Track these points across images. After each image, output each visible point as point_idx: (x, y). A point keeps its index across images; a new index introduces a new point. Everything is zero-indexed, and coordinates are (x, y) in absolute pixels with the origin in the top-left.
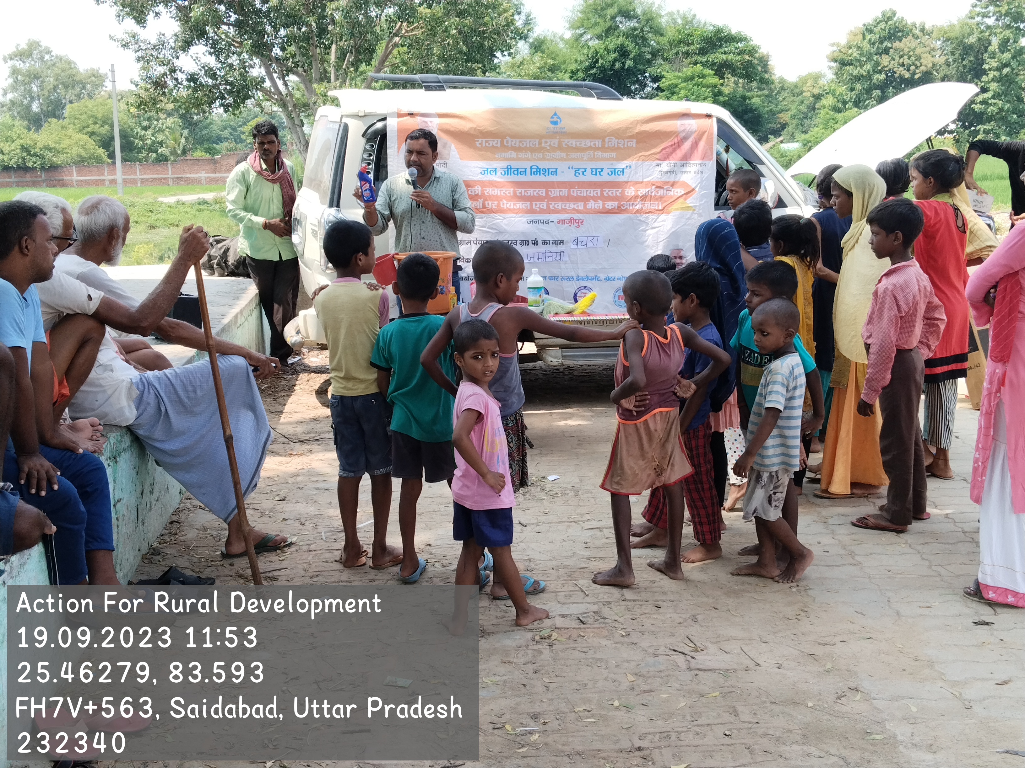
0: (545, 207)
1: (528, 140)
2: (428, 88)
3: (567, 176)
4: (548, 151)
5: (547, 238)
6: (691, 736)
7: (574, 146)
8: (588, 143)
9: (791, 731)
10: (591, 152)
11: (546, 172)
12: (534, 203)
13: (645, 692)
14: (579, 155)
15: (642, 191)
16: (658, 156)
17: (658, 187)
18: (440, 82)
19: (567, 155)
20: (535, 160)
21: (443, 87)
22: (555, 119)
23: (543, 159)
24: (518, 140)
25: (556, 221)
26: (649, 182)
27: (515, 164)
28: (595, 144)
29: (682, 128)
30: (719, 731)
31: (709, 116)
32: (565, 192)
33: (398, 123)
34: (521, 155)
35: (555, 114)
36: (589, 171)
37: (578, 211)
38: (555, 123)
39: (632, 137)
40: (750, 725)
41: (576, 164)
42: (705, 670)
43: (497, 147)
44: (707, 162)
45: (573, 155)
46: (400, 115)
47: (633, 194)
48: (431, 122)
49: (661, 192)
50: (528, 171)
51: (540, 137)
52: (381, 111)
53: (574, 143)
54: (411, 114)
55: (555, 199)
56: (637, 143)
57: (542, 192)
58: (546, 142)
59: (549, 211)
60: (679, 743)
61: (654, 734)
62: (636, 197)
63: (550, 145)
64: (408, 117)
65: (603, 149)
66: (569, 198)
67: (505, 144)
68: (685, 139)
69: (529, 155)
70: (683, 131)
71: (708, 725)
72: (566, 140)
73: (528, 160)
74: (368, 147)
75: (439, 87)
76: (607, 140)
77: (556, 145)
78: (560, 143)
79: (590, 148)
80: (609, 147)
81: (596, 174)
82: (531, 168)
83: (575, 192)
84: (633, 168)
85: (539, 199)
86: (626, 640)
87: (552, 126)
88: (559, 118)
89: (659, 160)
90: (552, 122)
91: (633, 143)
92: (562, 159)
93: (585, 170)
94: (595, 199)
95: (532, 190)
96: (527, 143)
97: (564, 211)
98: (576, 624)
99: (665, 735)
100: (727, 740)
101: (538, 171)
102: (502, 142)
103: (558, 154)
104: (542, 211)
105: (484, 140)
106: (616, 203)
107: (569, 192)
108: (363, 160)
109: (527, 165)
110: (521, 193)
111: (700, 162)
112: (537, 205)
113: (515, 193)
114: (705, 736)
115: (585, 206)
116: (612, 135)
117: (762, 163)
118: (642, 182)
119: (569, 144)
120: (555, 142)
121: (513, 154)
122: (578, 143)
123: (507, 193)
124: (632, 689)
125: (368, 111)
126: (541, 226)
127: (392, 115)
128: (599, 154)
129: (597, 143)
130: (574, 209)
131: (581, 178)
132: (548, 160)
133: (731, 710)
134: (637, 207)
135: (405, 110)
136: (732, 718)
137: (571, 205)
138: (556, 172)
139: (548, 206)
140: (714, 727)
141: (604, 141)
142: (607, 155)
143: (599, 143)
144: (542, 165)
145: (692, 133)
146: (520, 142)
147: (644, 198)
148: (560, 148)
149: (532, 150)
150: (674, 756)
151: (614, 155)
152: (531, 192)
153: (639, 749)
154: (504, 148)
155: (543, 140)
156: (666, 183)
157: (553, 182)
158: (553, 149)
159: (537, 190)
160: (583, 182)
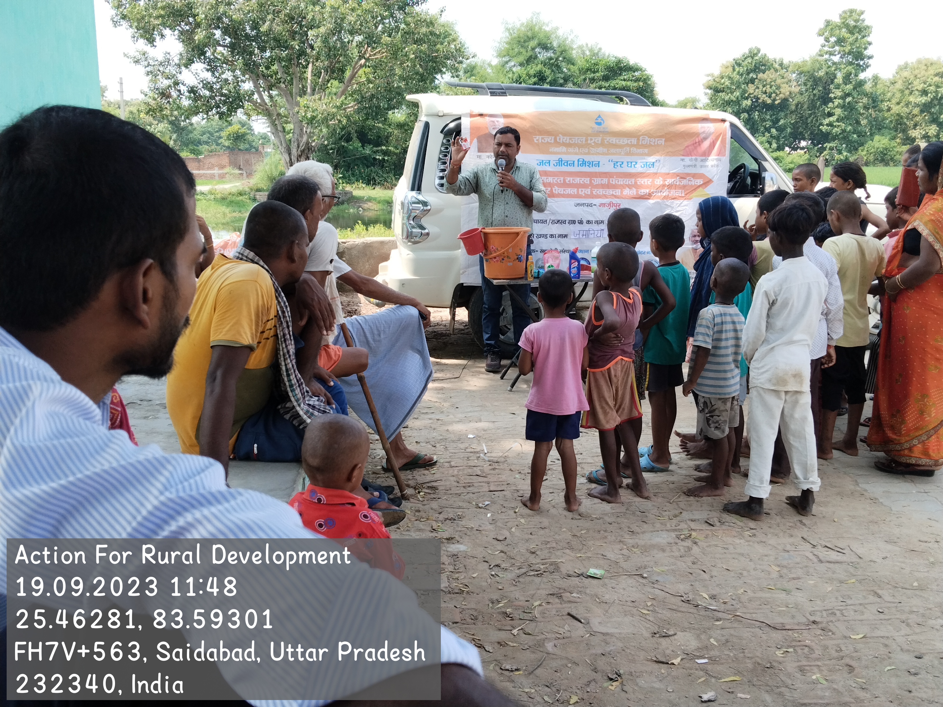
0: (589, 193)
1: (577, 138)
2: (493, 94)
3: (608, 167)
4: (592, 147)
5: (590, 219)
6: (852, 613)
7: (614, 143)
8: (625, 141)
9: (930, 609)
10: (628, 148)
11: (591, 164)
12: (580, 190)
13: (794, 579)
14: (618, 150)
15: (669, 181)
16: (682, 153)
17: (681, 178)
18: (503, 89)
19: (608, 150)
20: (581, 154)
21: (505, 93)
22: (599, 121)
23: (589, 153)
24: (568, 138)
25: (598, 204)
26: (674, 173)
27: (565, 157)
28: (631, 142)
29: (702, 130)
30: (873, 609)
31: (724, 121)
32: (605, 181)
33: (471, 122)
34: (571, 150)
35: (599, 116)
36: (625, 164)
37: (616, 197)
38: (599, 124)
39: (661, 137)
40: (895, 605)
41: (615, 158)
42: (834, 563)
43: (550, 143)
44: (722, 158)
45: (612, 150)
46: (472, 116)
47: (661, 183)
48: (498, 121)
49: (684, 182)
50: (576, 163)
51: (587, 135)
52: (457, 112)
53: (614, 140)
54: (481, 115)
55: (597, 186)
56: (665, 141)
57: (587, 180)
58: (591, 140)
59: (592, 196)
60: (846, 618)
61: (821, 611)
62: (664, 186)
63: (594, 142)
64: (479, 118)
65: (638, 146)
66: (608, 186)
67: (558, 140)
68: (705, 139)
69: (577, 150)
70: (704, 132)
71: (861, 604)
72: (608, 138)
73: (576, 154)
74: (445, 141)
75: (502, 93)
76: (641, 138)
77: (600, 142)
78: (603, 140)
79: (627, 145)
80: (642, 145)
81: (631, 167)
82: (578, 161)
83: (613, 181)
84: (662, 162)
85: (584, 186)
86: (753, 539)
87: (596, 126)
88: (602, 120)
89: (683, 155)
90: (597, 123)
91: (662, 142)
92: (603, 154)
93: (622, 163)
94: (630, 187)
95: (578, 179)
96: (575, 140)
97: (605, 196)
98: (705, 527)
99: (830, 612)
100: (882, 616)
101: (584, 163)
102: (555, 139)
103: (601, 149)
104: (587, 196)
105: (540, 137)
106: (648, 191)
107: (609, 181)
108: (441, 152)
109: (575, 158)
110: (569, 181)
111: (716, 157)
112: (583, 192)
113: (564, 180)
114: (862, 613)
115: (622, 193)
116: (646, 135)
117: (766, 160)
118: (668, 174)
119: (610, 141)
120: (599, 139)
121: (564, 149)
122: (617, 141)
123: (558, 181)
124: (781, 576)
125: (446, 111)
126: (586, 208)
127: (465, 115)
128: (634, 150)
129: (633, 141)
130: (613, 195)
131: (619, 170)
132: (593, 154)
133: (872, 593)
134: (664, 194)
135: (476, 111)
136: (878, 600)
137: (611, 192)
138: (598, 164)
139: (592, 192)
140: (866, 606)
141: (638, 139)
142: (640, 151)
143: (634, 141)
144: (587, 158)
145: (710, 134)
146: (570, 139)
147: (670, 187)
148: (602, 144)
149: (580, 146)
150: (847, 628)
151: (646, 151)
152: (578, 180)
153: (814, 622)
154: (557, 143)
155: (589, 138)
156: (688, 175)
157: (596, 173)
158: (597, 145)
159: (583, 179)
160: (621, 173)
